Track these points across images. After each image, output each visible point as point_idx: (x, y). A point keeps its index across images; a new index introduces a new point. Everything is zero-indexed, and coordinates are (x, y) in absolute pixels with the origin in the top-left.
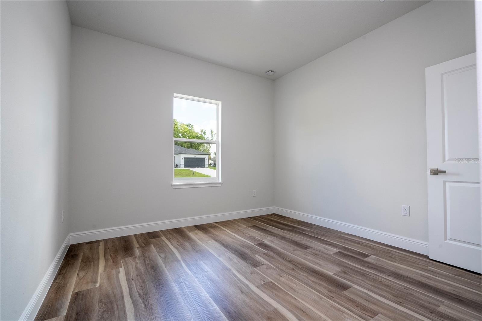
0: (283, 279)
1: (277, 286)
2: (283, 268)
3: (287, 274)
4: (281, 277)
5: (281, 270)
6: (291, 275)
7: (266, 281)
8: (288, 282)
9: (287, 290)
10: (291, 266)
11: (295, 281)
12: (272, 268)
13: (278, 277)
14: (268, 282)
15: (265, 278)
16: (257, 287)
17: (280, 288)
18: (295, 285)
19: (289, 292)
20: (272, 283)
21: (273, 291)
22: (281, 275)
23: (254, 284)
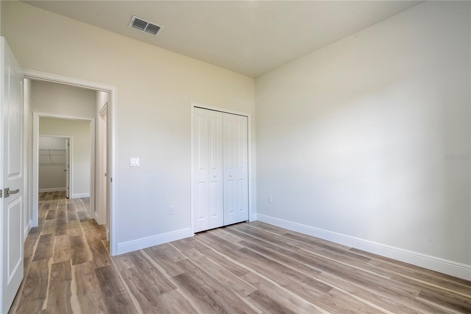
0: (228, 280)
1: (234, 273)
2: (226, 293)
3: (223, 285)
4: (229, 282)
5: (228, 290)
6: (219, 284)
7: (243, 277)
8: (225, 278)
9: (226, 271)
10: (217, 297)
11: (218, 279)
12: (237, 291)
13: (232, 282)
14: (241, 276)
15: (244, 279)
16: (250, 272)
17: (232, 272)
18: (219, 275)
19: (225, 270)
20: (238, 276)
21: (237, 270)
22: (229, 284)
23: (253, 273)
